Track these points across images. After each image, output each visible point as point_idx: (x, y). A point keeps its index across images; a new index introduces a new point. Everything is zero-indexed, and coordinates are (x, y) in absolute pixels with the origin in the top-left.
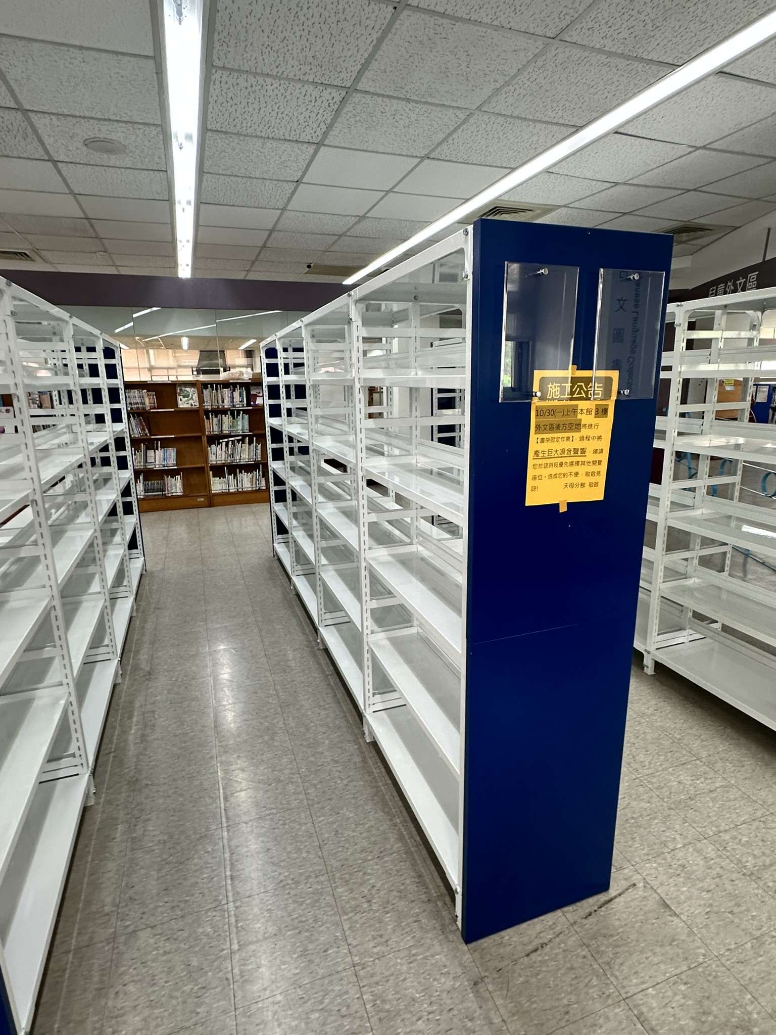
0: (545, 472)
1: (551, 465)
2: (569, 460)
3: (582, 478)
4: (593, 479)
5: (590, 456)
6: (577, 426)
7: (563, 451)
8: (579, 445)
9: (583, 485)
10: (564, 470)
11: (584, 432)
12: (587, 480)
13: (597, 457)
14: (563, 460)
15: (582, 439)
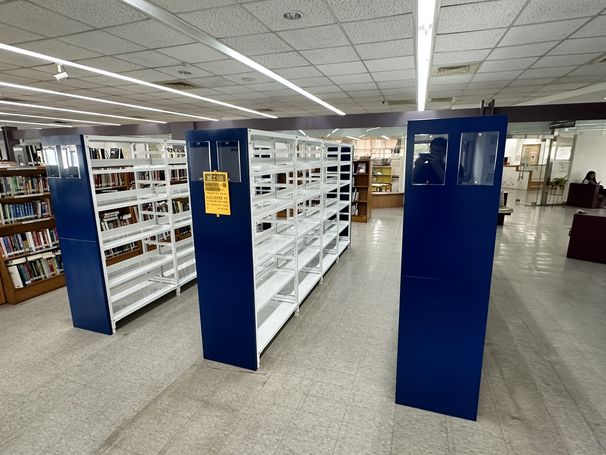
0: (211, 203)
1: (212, 201)
2: (218, 200)
3: (222, 207)
4: (226, 207)
5: (223, 200)
6: (219, 190)
7: (216, 197)
8: (221, 196)
9: (223, 209)
10: (217, 203)
11: (221, 192)
12: (224, 207)
13: (225, 200)
14: (216, 200)
15: (221, 194)
